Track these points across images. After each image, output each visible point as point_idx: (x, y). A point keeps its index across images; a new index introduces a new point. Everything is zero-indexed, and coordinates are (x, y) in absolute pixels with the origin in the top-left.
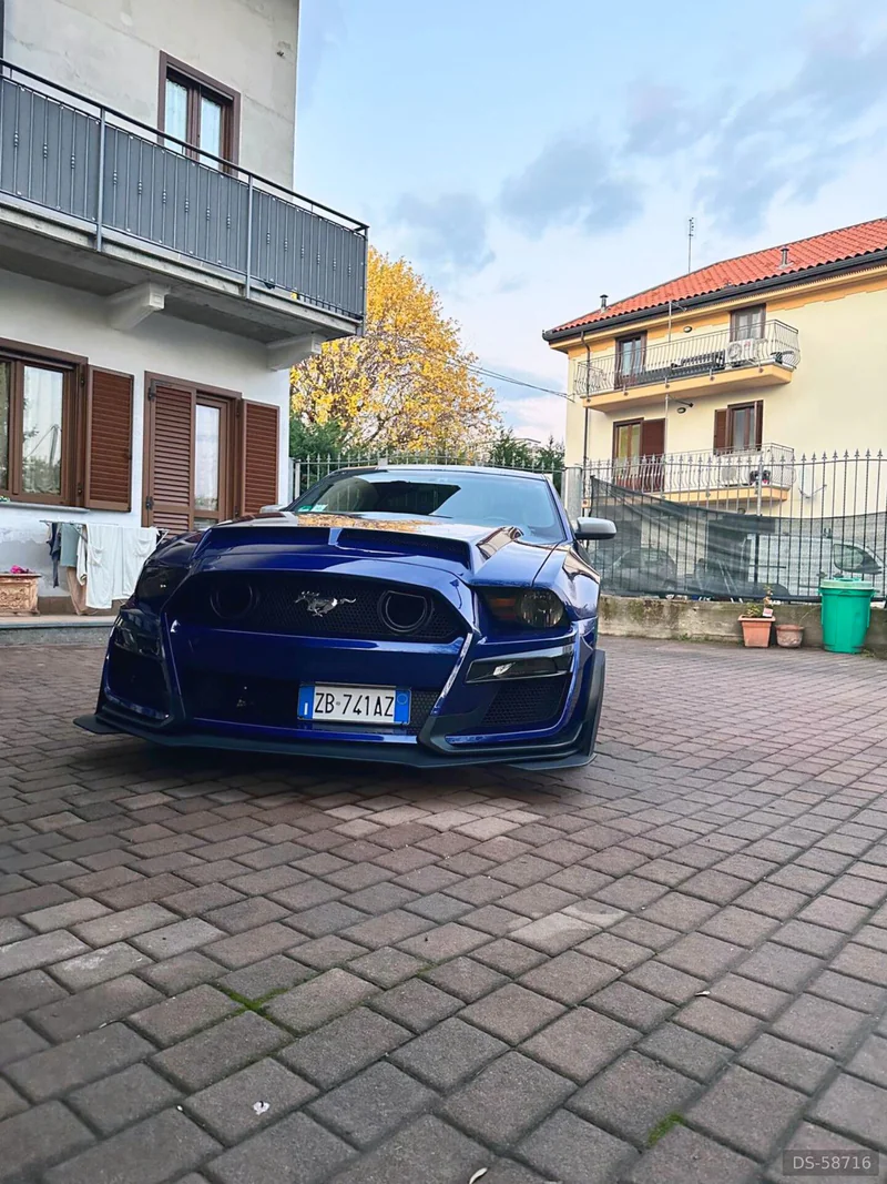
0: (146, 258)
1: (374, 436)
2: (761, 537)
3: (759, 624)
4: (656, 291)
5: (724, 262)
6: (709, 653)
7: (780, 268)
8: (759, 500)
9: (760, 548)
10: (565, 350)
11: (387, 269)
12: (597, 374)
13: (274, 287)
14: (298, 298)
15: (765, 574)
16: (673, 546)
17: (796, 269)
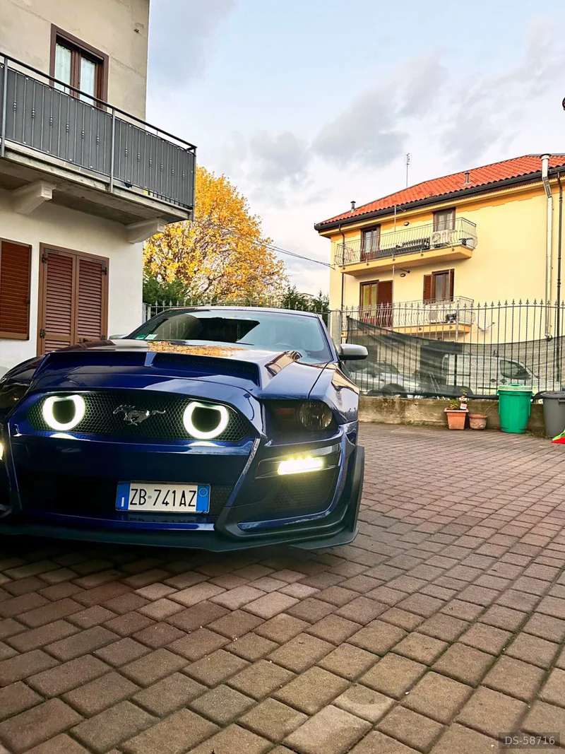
0: (38, 163)
1: (206, 290)
2: (458, 356)
3: (458, 414)
4: (386, 199)
5: (429, 181)
6: (426, 434)
7: (465, 185)
8: (457, 333)
9: (458, 364)
10: (328, 236)
11: (214, 182)
12: (349, 251)
13: (131, 186)
14: (149, 194)
15: (461, 381)
16: (401, 362)
17: (474, 186)
